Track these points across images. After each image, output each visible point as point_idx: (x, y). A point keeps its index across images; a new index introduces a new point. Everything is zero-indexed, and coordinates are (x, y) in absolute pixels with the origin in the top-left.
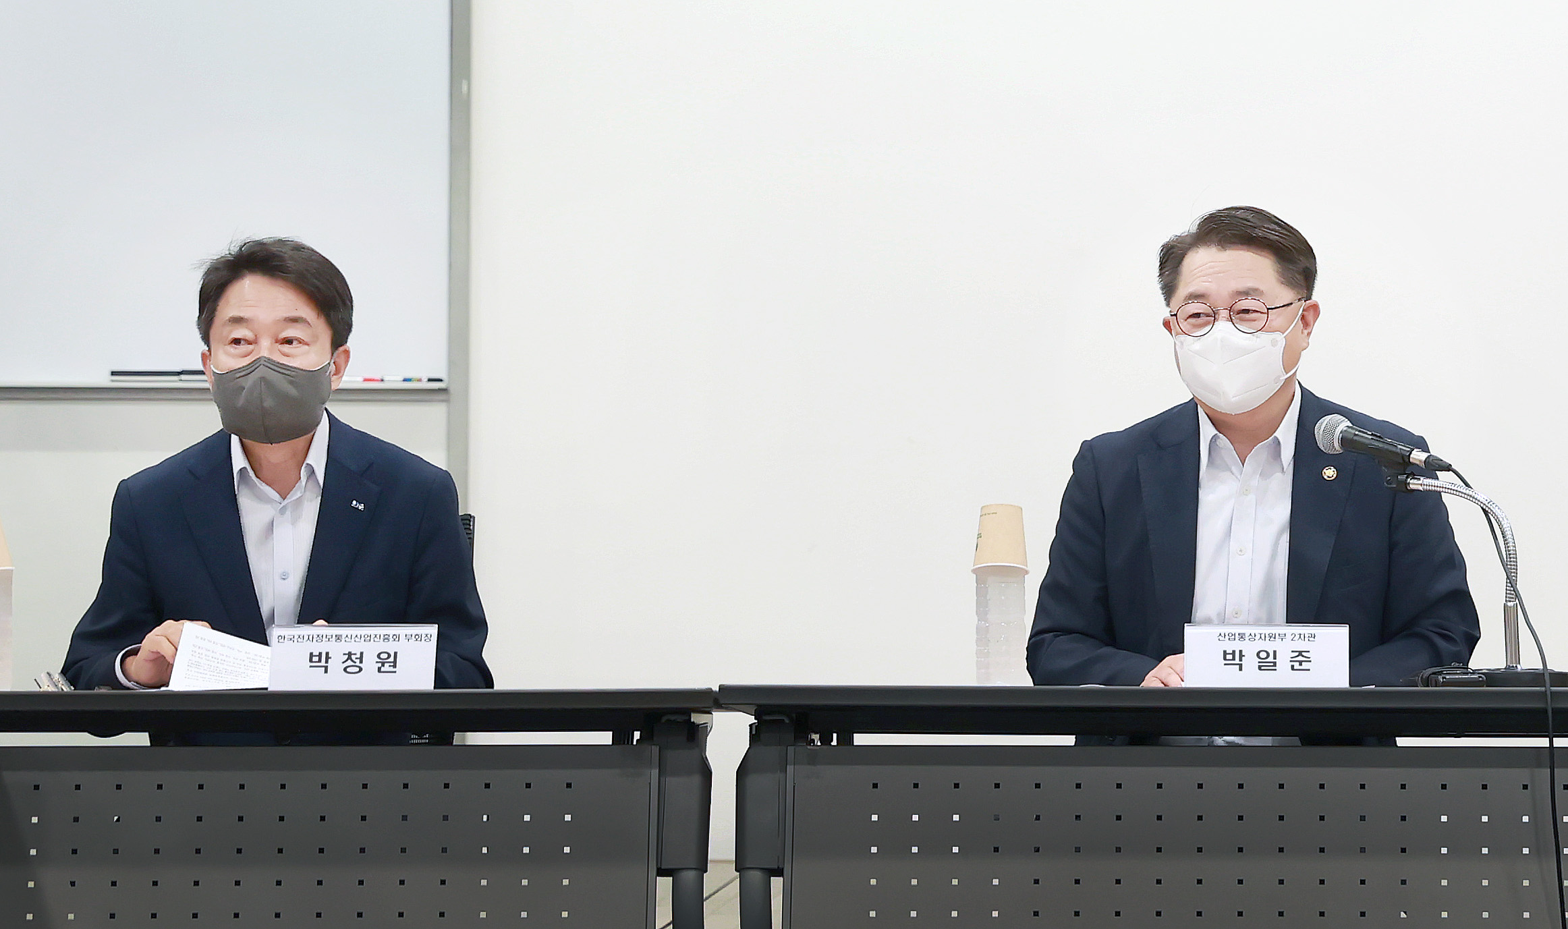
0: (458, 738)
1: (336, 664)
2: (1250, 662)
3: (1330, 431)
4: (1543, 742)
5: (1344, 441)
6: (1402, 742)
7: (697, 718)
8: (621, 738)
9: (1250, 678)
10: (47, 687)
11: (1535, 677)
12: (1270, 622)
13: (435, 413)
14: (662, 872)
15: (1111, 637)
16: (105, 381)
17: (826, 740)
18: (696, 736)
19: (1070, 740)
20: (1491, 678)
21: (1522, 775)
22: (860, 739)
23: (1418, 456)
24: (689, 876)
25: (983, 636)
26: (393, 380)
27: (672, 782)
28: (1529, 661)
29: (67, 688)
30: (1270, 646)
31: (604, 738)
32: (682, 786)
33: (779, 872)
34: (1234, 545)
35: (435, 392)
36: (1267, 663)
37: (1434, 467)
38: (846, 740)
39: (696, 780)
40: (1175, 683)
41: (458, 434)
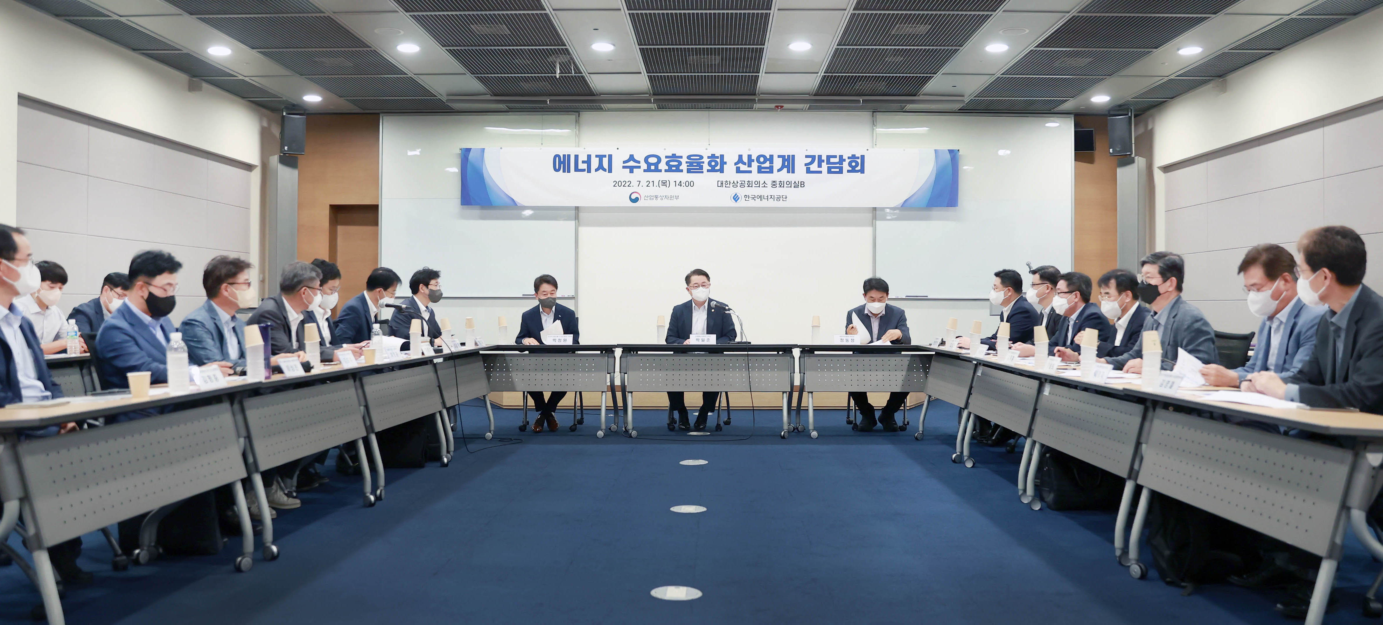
0: (576, 352)
1: (557, 341)
2: (700, 340)
3: (713, 303)
4: (746, 353)
5: (715, 305)
6: (725, 353)
7: (613, 349)
8: (602, 352)
9: (700, 343)
10: (513, 344)
11: (745, 343)
12: (704, 334)
13: (573, 301)
14: (608, 373)
15: (679, 337)
16: (522, 296)
17: (634, 353)
18: (613, 352)
19: (672, 353)
20: (738, 343)
21: (743, 358)
22: (639, 352)
23: (727, 308)
24: (612, 374)
25: (658, 337)
26: (566, 296)
27: (609, 359)
28: (744, 340)
29: (516, 344)
30: (703, 338)
31: (599, 352)
32: (611, 360)
33: (626, 373)
34: (698, 322)
35: (573, 298)
36: (703, 341)
37: (729, 309)
38: (637, 353)
39: (613, 359)
40: (688, 344)
41: (576, 305)
